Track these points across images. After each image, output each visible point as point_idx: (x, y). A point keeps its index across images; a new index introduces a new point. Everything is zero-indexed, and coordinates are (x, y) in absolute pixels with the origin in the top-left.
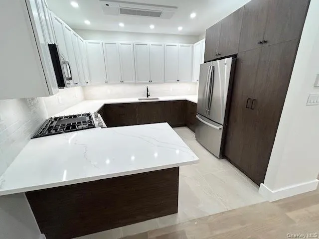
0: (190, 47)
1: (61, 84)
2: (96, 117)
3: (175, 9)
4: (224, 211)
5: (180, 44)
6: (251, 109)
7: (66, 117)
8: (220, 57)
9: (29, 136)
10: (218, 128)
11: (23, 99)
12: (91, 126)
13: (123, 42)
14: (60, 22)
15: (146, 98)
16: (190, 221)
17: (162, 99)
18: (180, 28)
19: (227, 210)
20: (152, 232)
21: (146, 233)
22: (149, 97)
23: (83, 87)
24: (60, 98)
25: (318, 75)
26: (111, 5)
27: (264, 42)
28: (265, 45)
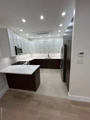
3: (52, 31)
14: (23, 39)
18: (59, 35)
23: (31, 54)
25: (79, 53)
26: (35, 33)
27: (69, 41)
28: (69, 42)
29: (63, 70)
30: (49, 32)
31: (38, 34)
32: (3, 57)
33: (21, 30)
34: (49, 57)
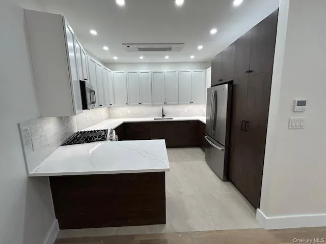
0: (203, 73)
1: (85, 107)
2: (111, 132)
3: (183, 45)
4: (211, 230)
5: (193, 70)
6: (245, 130)
7: (88, 132)
8: (222, 82)
9: (60, 144)
10: (220, 149)
11: (60, 117)
12: (104, 139)
13: (143, 71)
14: (94, 62)
15: (162, 118)
16: (176, 233)
17: (175, 119)
18: (192, 57)
19: (214, 230)
20: (138, 236)
21: (133, 235)
22: (165, 117)
23: (109, 108)
24: (88, 116)
25: (295, 101)
26: (131, 46)
27: (250, 71)
28: (251, 74)
29: (224, 148)
30: (173, 46)
31: (140, 49)
32: (41, 117)
33: (94, 32)
34: (163, 116)
